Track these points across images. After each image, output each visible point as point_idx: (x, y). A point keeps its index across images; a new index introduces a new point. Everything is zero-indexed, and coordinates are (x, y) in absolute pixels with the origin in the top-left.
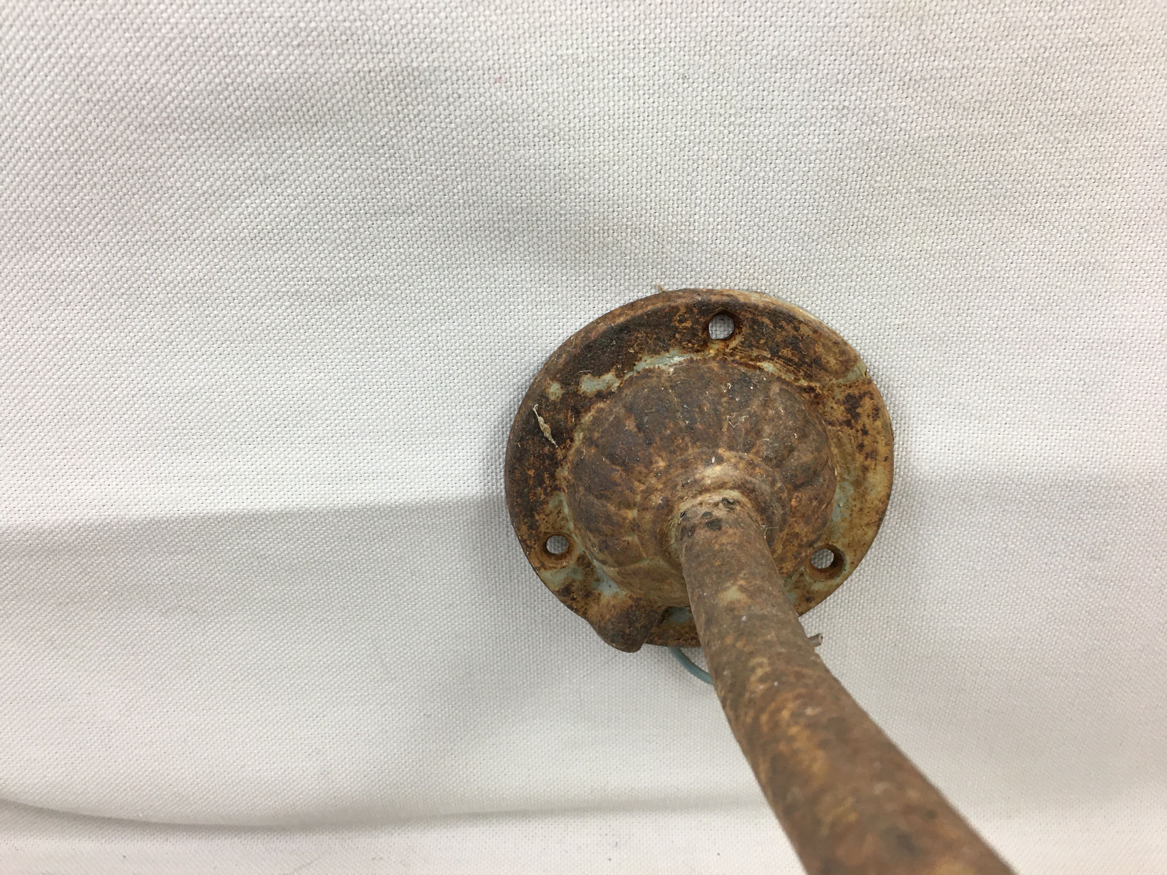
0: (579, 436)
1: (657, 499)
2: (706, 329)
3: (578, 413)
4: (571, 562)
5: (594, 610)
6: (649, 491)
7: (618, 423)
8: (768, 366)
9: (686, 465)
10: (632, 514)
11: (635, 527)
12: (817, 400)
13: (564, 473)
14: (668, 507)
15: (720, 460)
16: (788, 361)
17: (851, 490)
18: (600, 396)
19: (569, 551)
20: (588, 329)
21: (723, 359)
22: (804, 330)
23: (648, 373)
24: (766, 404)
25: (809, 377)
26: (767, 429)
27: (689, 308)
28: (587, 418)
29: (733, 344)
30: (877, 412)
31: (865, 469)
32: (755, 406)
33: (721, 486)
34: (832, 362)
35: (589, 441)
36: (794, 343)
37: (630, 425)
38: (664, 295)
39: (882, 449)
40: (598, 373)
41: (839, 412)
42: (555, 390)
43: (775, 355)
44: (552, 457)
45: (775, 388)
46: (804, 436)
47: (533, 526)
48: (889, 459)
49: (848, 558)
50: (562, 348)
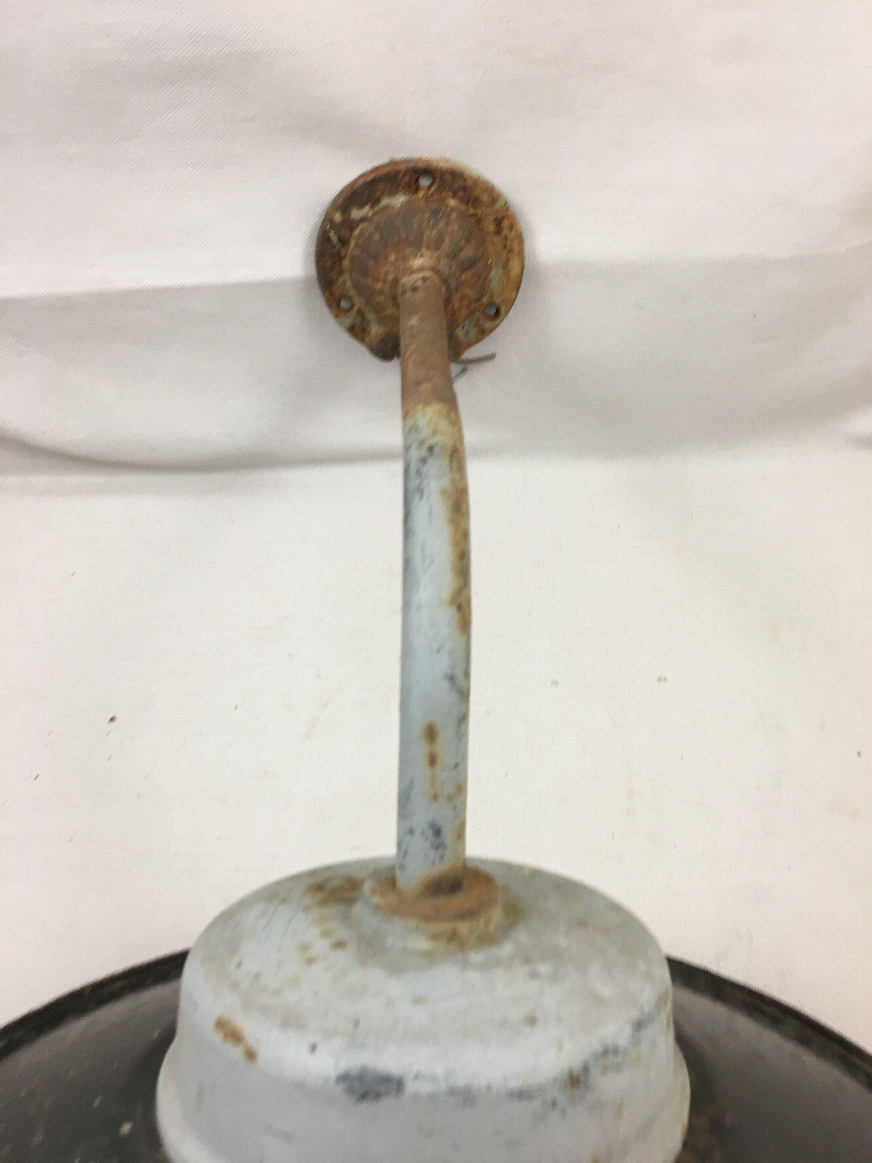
0: (352, 243)
1: (391, 277)
2: (417, 181)
3: (352, 229)
4: (353, 313)
5: (367, 339)
6: (387, 274)
7: (371, 236)
8: (452, 203)
9: (405, 259)
10: (379, 285)
11: (381, 292)
12: (479, 221)
13: (346, 263)
14: (396, 282)
15: (422, 256)
16: (461, 200)
17: (501, 271)
18: (363, 220)
19: (352, 306)
20: (355, 182)
21: (427, 199)
22: (469, 183)
23: (386, 207)
24: (447, 224)
25: (474, 207)
26: (447, 239)
27: (407, 171)
28: (357, 232)
29: (433, 189)
30: (511, 227)
31: (508, 260)
32: (441, 224)
33: (421, 269)
34: (485, 198)
35: (357, 245)
36: (464, 188)
37: (377, 237)
38: (393, 163)
39: (516, 248)
40: (361, 206)
41: (491, 227)
42: (338, 217)
43: (454, 196)
44: (339, 253)
45: (454, 215)
46: (468, 241)
47: (331, 294)
48: (521, 253)
49: (503, 309)
50: (342, 191)
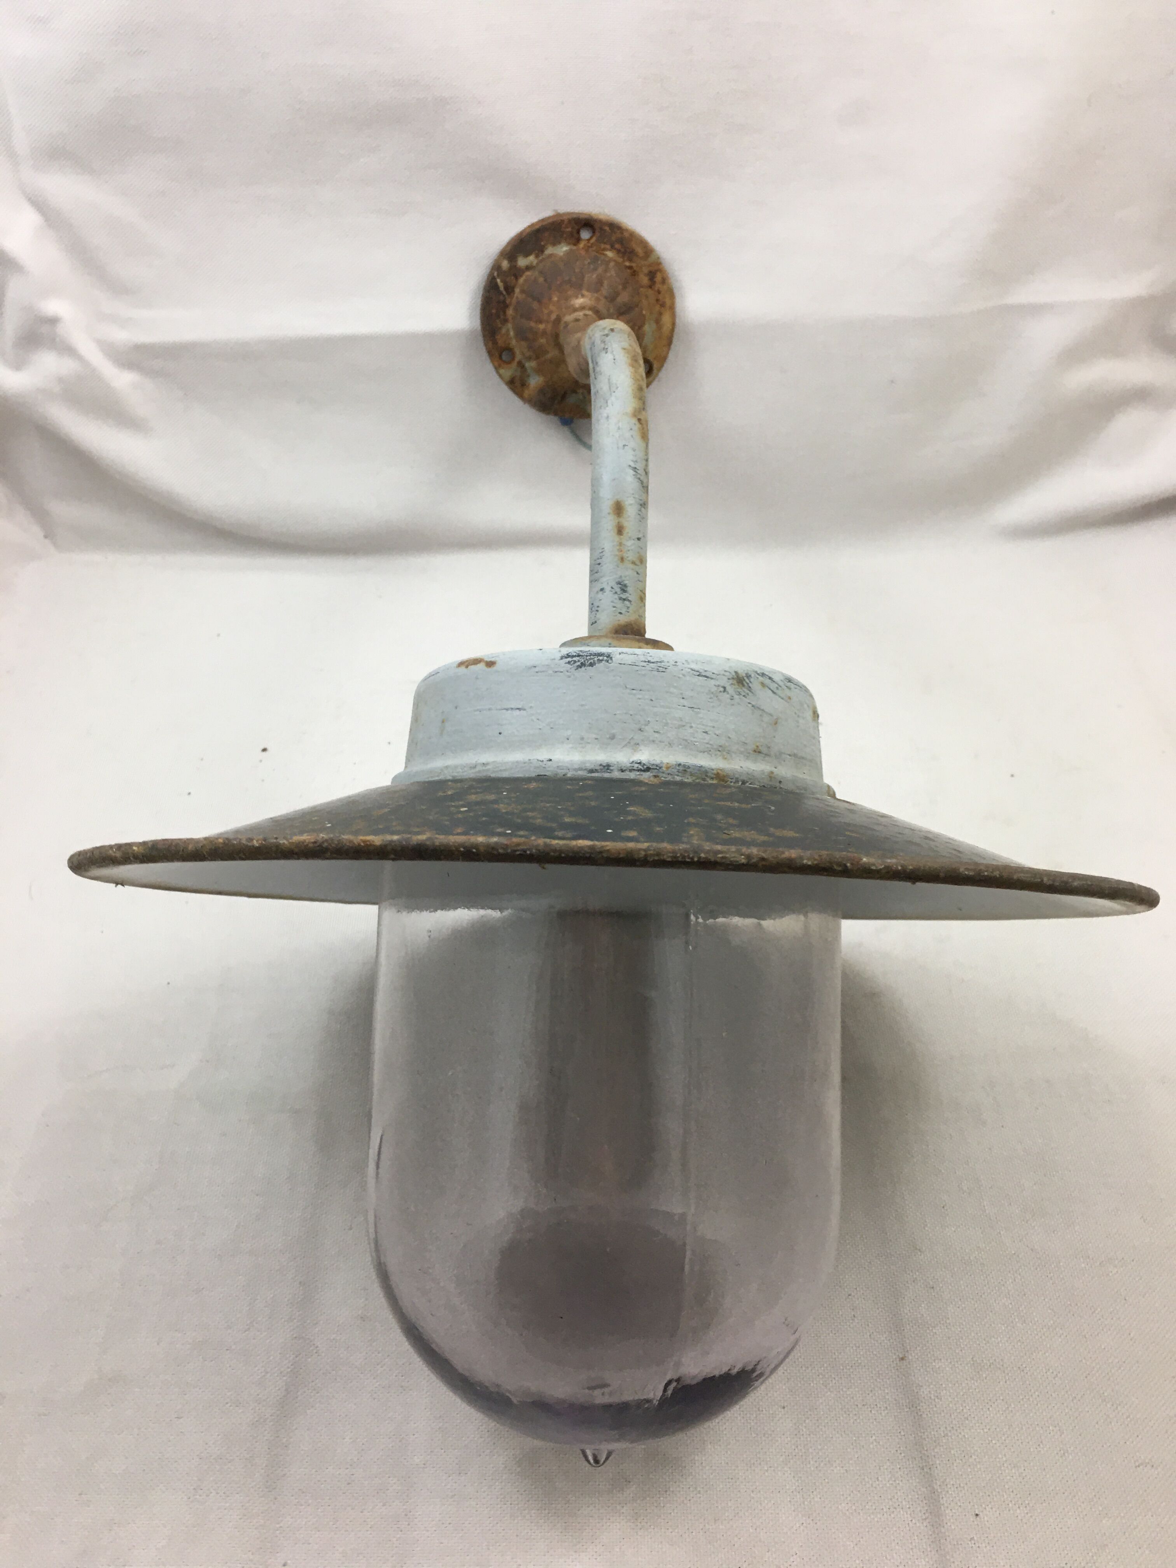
0: (517, 290)
1: (553, 317)
2: (578, 232)
3: (517, 277)
4: (514, 364)
5: (526, 393)
6: (551, 312)
7: (535, 280)
8: (610, 254)
9: (567, 299)
10: (542, 327)
11: (544, 333)
12: (634, 273)
13: (510, 312)
14: (558, 320)
15: (583, 296)
16: (619, 251)
17: (654, 326)
18: (528, 268)
19: (513, 359)
20: (521, 233)
21: (587, 249)
22: (626, 235)
23: (551, 255)
24: (606, 271)
25: (630, 260)
26: (606, 283)
27: (570, 221)
28: (521, 280)
29: (593, 241)
30: (664, 280)
31: (660, 314)
32: (600, 270)
33: (582, 308)
34: (640, 251)
35: (522, 291)
36: (621, 241)
37: (541, 280)
38: (558, 215)
39: (668, 303)
40: (527, 255)
41: (645, 280)
42: (505, 264)
43: (612, 247)
44: (504, 302)
45: (612, 264)
46: (625, 288)
47: (495, 342)
48: (672, 308)
49: (655, 366)
50: (509, 243)
